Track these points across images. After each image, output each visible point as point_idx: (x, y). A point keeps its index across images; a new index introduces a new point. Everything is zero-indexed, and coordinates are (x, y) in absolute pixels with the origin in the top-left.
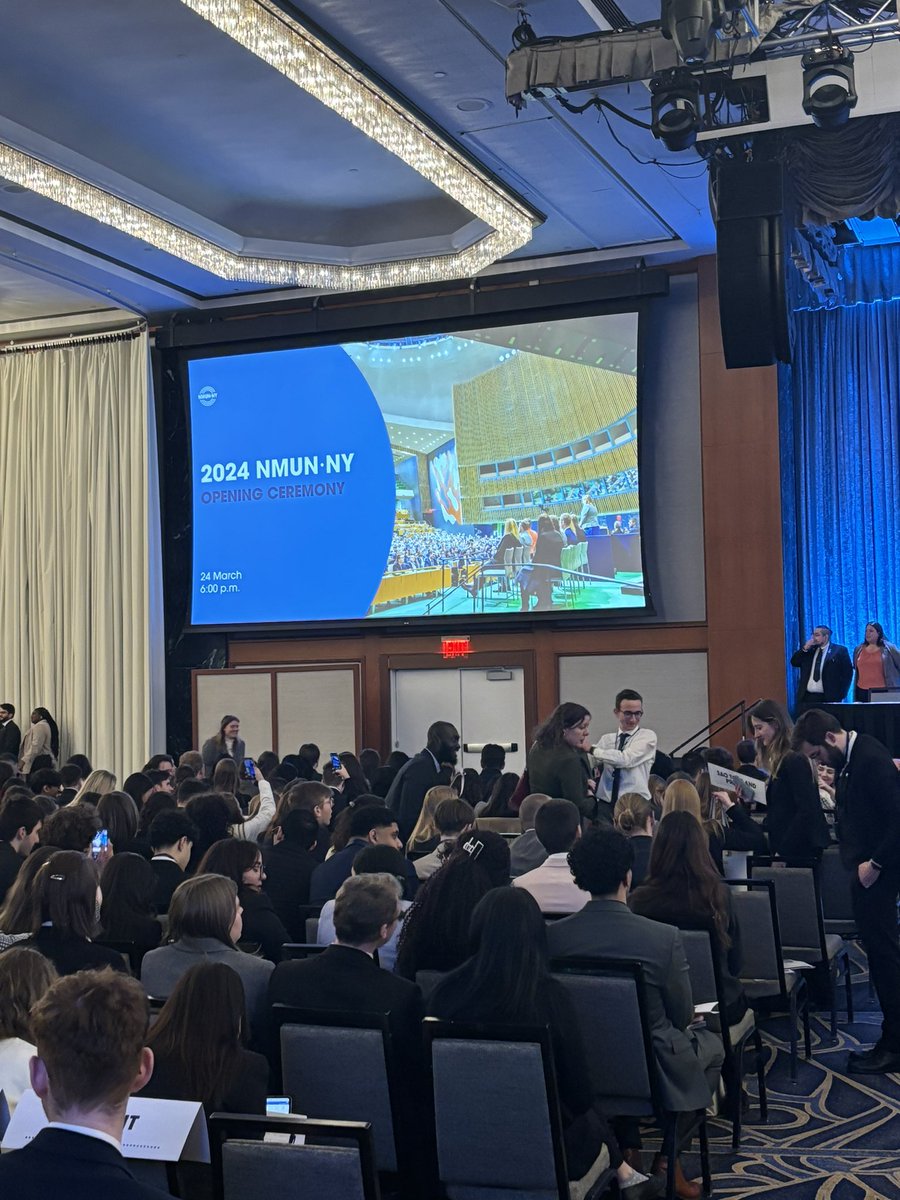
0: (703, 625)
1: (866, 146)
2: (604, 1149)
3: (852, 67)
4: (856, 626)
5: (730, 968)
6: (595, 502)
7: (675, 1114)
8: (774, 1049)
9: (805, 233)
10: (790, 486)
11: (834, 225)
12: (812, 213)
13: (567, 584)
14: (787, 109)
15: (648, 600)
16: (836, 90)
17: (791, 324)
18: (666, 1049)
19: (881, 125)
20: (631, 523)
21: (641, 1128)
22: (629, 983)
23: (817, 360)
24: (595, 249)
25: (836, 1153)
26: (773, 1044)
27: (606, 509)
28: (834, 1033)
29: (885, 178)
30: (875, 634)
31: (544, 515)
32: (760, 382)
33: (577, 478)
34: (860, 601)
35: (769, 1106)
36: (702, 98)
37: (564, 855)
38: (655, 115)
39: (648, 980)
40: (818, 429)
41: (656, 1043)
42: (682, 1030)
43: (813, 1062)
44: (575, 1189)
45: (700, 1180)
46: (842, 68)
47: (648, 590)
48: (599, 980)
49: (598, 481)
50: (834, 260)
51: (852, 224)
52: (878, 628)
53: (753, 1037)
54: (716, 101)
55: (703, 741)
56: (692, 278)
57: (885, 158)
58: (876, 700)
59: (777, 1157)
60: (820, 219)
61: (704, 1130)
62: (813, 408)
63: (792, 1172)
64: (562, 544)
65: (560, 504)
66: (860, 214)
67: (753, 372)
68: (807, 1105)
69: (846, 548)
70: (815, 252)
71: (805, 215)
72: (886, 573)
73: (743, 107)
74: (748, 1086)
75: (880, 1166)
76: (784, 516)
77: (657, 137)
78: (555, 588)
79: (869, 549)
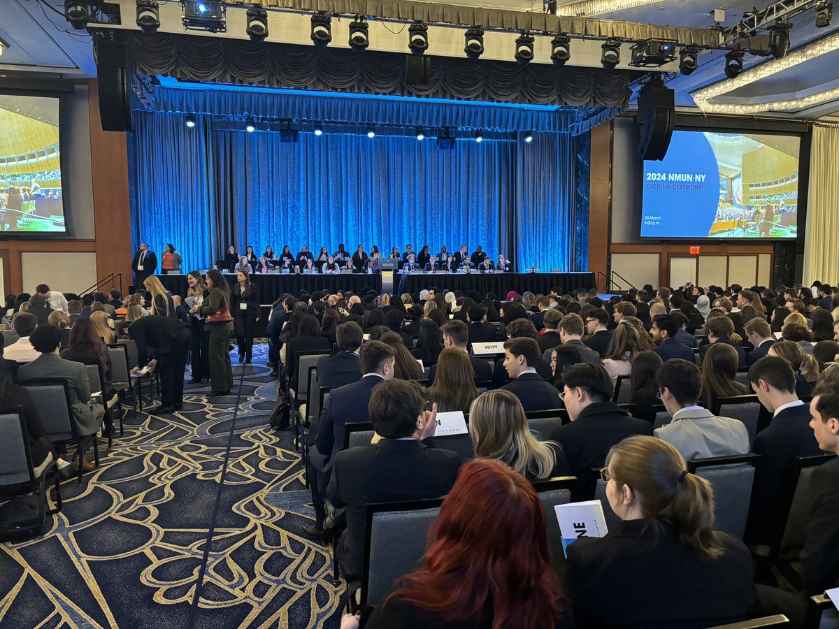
0: (94, 241)
1: (165, 45)
2: (50, 453)
3: (158, 10)
4: (162, 244)
5: (107, 378)
6: (39, 182)
7: (82, 437)
8: (127, 410)
9: (138, 77)
10: (133, 184)
11: (151, 76)
12: (141, 69)
13: (25, 219)
14: (129, 21)
15: (67, 228)
16: (151, 19)
17: (132, 115)
18: (78, 412)
19: (171, 37)
20: (57, 193)
21: (67, 445)
22: (61, 387)
23: (144, 132)
24: (36, 66)
25: (152, 444)
26: (126, 408)
27: (44, 187)
28: (152, 401)
29: (172, 61)
30: (169, 249)
31: (12, 186)
32: (118, 138)
33: (29, 171)
34: (164, 234)
35: (124, 431)
36: (89, 7)
37: (28, 338)
38: (66, 11)
39: (69, 385)
40: (145, 162)
41: (74, 410)
42: (86, 403)
43: (143, 412)
44: (37, 471)
45: (94, 462)
46: (154, 10)
47: (67, 223)
48: (46, 387)
49: (41, 173)
50: (151, 91)
51: (160, 77)
52: (170, 246)
53: (117, 405)
54: (96, 11)
55: (94, 290)
56: (86, 87)
57: (173, 52)
58: (170, 273)
59: (128, 449)
60: (145, 72)
61: (96, 442)
62: (143, 153)
63: (134, 453)
64: (22, 201)
65: (21, 183)
66: (163, 73)
67: (115, 134)
68: (140, 428)
69: (158, 212)
70: (143, 86)
71: (138, 69)
72: (174, 223)
73: (109, 16)
74: (115, 424)
75: (170, 446)
76: (131, 196)
77: (68, 21)
78: (18, 221)
79: (167, 213)
